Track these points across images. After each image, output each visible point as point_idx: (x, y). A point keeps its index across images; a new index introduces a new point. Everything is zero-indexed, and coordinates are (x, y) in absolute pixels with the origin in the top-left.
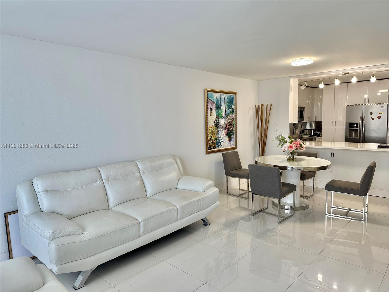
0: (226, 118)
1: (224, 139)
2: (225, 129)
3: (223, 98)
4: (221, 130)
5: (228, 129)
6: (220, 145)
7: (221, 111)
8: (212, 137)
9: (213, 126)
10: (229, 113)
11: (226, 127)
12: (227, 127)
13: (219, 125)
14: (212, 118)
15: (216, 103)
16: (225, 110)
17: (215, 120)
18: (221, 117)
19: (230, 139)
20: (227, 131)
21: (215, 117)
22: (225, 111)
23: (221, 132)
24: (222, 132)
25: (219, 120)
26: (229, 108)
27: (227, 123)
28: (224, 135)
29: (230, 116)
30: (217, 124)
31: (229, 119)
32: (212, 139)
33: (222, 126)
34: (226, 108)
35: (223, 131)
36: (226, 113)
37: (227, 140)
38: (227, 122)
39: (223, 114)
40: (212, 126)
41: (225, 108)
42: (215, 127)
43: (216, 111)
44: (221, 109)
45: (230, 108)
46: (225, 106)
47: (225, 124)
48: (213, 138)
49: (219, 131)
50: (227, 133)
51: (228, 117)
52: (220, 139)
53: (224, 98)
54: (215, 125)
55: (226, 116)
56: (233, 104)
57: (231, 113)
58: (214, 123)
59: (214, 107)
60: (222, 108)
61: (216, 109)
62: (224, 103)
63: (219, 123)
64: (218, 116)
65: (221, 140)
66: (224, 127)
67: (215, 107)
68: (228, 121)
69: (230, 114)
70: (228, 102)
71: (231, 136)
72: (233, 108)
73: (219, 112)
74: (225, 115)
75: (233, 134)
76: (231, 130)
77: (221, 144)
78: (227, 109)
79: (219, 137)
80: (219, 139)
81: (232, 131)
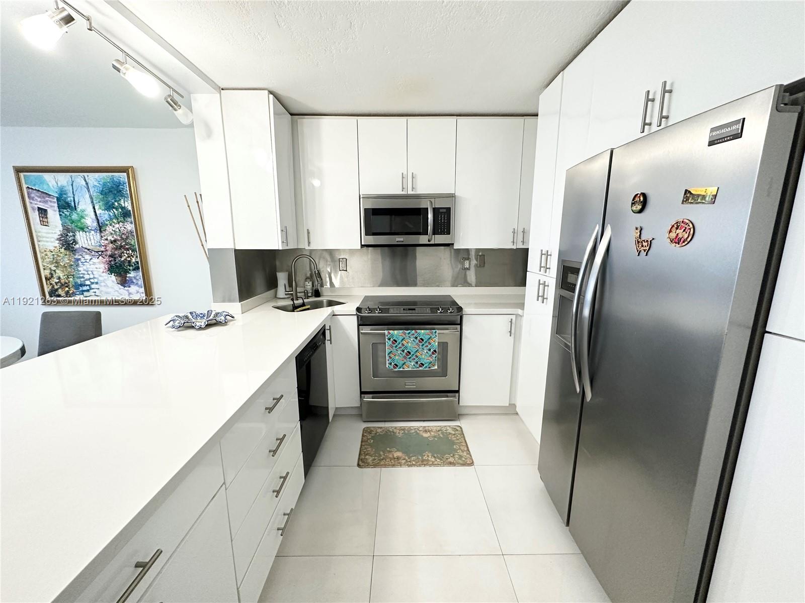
0: (101, 232)
1: (101, 278)
2: (100, 255)
3: (84, 183)
4: (88, 257)
5: (110, 256)
6: (88, 291)
7: (77, 214)
8: (57, 271)
9: (56, 247)
10: (111, 219)
11: (102, 252)
12: (109, 253)
13: (77, 246)
14: (51, 231)
15: (57, 196)
16: (95, 212)
17: (61, 235)
18: (82, 229)
19: (126, 280)
20: (110, 261)
21: (61, 228)
22: (96, 215)
23: (86, 262)
24: (91, 263)
25: (74, 236)
26: (109, 207)
27: (108, 244)
28: (102, 270)
29: (117, 226)
30: (68, 244)
31: (113, 232)
32: (57, 275)
33: (88, 250)
34: (97, 208)
35: (95, 260)
36: (98, 220)
37: (113, 282)
38: (107, 239)
39: (90, 221)
40: (52, 249)
41: (94, 208)
42: (62, 250)
43: (60, 215)
44: (79, 210)
45: (114, 208)
46: (92, 202)
47: (100, 246)
48: (59, 273)
49: (79, 259)
50: (111, 266)
51: (109, 229)
52: (87, 277)
53: (87, 184)
54: (63, 245)
55: (100, 227)
56: (122, 196)
57: (118, 219)
58: (58, 242)
59: (54, 207)
60: (80, 208)
61: (60, 211)
62: (87, 196)
63: (75, 242)
64: (70, 226)
65: (91, 280)
66: (97, 252)
67: (56, 205)
68: (110, 238)
69: (115, 221)
70: (102, 193)
71: (127, 272)
72: (123, 208)
73: (73, 217)
74: (95, 224)
75: (134, 270)
76: (126, 259)
77: (91, 289)
78: (100, 208)
79: (84, 274)
80: (83, 277)
81: (129, 262)
